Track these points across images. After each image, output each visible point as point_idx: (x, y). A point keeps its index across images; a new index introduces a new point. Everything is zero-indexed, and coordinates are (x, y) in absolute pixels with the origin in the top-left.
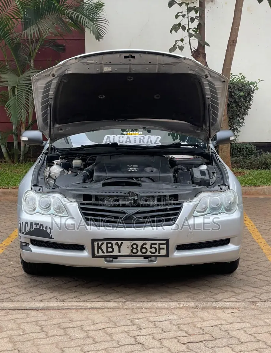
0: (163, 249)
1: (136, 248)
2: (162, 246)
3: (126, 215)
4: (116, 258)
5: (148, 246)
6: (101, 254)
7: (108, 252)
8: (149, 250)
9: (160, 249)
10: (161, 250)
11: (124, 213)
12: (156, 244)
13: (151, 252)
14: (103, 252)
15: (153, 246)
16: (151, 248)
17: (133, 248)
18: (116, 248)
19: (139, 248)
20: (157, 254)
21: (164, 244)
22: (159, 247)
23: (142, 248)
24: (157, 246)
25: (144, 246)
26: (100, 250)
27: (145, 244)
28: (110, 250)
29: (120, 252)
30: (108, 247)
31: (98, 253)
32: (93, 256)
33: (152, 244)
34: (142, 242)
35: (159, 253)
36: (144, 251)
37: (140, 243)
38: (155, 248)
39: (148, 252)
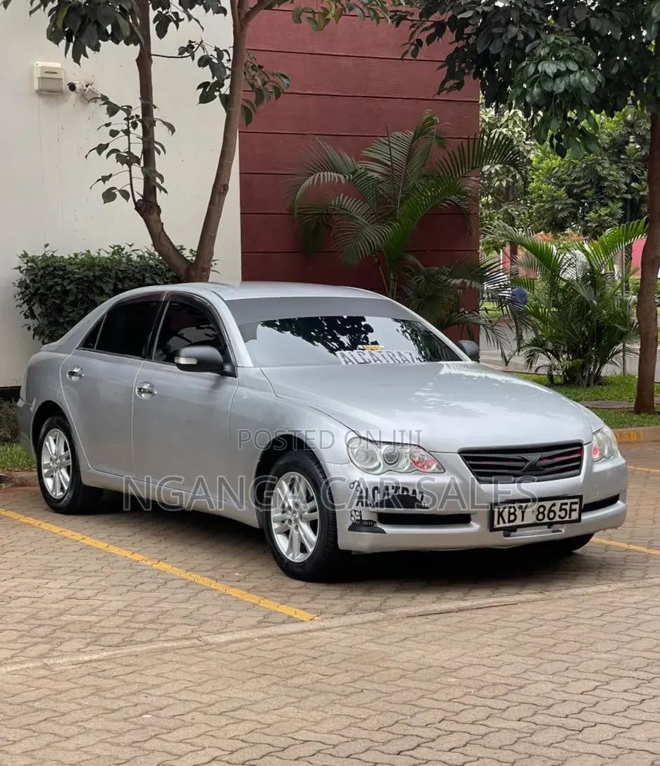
0: (575, 510)
1: (543, 513)
2: (574, 507)
3: (528, 464)
4: (515, 531)
5: (556, 509)
6: (502, 525)
7: (510, 521)
8: (558, 513)
9: (571, 510)
10: (573, 513)
11: (525, 461)
12: (566, 504)
13: (560, 517)
14: (504, 522)
15: (564, 507)
16: (561, 510)
17: (539, 513)
18: (519, 513)
19: (546, 513)
20: (567, 519)
21: (576, 503)
22: (571, 507)
23: (550, 511)
24: (567, 507)
25: (553, 508)
26: (501, 519)
27: (554, 505)
28: (512, 517)
29: (523, 520)
30: (510, 514)
31: (499, 523)
32: (492, 529)
33: (562, 504)
34: (551, 503)
35: (570, 517)
36: (552, 515)
37: (548, 504)
38: (565, 510)
39: (557, 516)
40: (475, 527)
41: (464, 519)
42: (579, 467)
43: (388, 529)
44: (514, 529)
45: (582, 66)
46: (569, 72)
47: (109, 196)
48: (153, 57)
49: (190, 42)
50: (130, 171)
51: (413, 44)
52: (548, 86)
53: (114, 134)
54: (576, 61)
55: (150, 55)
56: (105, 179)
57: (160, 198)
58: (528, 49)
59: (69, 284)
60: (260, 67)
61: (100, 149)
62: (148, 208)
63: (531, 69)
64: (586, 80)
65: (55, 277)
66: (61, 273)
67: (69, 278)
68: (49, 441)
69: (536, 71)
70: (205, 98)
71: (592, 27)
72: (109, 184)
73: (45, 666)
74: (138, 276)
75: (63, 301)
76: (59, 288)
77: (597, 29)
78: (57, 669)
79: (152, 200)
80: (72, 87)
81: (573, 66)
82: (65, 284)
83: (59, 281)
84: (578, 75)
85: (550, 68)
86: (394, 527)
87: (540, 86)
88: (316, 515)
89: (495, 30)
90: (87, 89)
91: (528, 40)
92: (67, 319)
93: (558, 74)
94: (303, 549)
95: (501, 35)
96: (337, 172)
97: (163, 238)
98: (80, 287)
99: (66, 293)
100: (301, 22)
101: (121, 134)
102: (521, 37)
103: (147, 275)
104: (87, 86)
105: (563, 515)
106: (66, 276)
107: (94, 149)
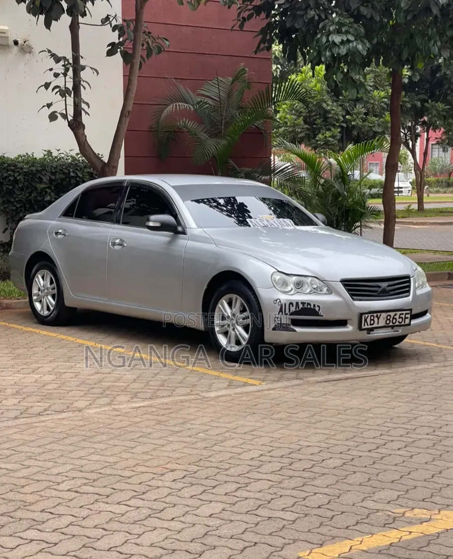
0: (407, 318)
1: (389, 320)
2: (407, 316)
3: (381, 289)
4: (373, 331)
5: (397, 317)
6: (366, 327)
7: (371, 325)
8: (398, 320)
9: (406, 318)
10: (406, 320)
11: (379, 287)
12: (403, 314)
13: (399, 322)
14: (368, 325)
15: (401, 316)
16: (400, 318)
17: (387, 319)
18: (376, 319)
19: (391, 319)
20: (403, 323)
21: (408, 314)
22: (405, 316)
23: (393, 318)
24: (403, 316)
25: (395, 317)
26: (366, 323)
27: (396, 315)
28: (372, 322)
29: (378, 324)
30: (371, 320)
31: (364, 326)
32: (360, 329)
33: (401, 314)
34: (394, 313)
35: (405, 322)
36: (394, 321)
37: (392, 314)
38: (402, 318)
39: (397, 322)
40: (350, 328)
41: (343, 323)
42: (409, 291)
43: (298, 329)
44: (372, 330)
45: (358, 38)
46: (348, 41)
47: (53, 117)
48: (80, 25)
49: (108, 15)
50: (65, 100)
51: (240, 20)
52: (336, 51)
53: (56, 75)
54: (353, 35)
55: (78, 23)
56: (49, 105)
57: (85, 119)
58: (321, 26)
59: (18, 176)
60: (149, 33)
61: (47, 86)
62: (76, 125)
63: (324, 40)
64: (360, 47)
65: (8, 171)
66: (12, 168)
67: (18, 172)
68: (38, 278)
69: (328, 41)
70: (110, 53)
71: (362, 13)
72: (52, 109)
73: (115, 409)
74: (66, 171)
75: (14, 187)
76: (11, 178)
77: (365, 14)
78: (123, 411)
79: (79, 120)
80: (16, 43)
81: (351, 38)
82: (16, 176)
83: (12, 173)
84: (355, 44)
85: (337, 39)
86: (302, 328)
87: (330, 50)
88: (249, 321)
89: (299, 13)
90: (25, 44)
91: (321, 20)
92: (17, 199)
93: (342, 42)
94: (238, 343)
95: (302, 16)
96: (187, 103)
97: (86, 146)
98: (26, 178)
99: (16, 181)
100: (183, 4)
101: (61, 75)
102: (317, 18)
103: (71, 170)
104: (25, 42)
105: (401, 321)
106: (16, 170)
107: (42, 86)
